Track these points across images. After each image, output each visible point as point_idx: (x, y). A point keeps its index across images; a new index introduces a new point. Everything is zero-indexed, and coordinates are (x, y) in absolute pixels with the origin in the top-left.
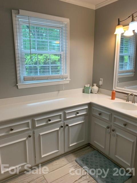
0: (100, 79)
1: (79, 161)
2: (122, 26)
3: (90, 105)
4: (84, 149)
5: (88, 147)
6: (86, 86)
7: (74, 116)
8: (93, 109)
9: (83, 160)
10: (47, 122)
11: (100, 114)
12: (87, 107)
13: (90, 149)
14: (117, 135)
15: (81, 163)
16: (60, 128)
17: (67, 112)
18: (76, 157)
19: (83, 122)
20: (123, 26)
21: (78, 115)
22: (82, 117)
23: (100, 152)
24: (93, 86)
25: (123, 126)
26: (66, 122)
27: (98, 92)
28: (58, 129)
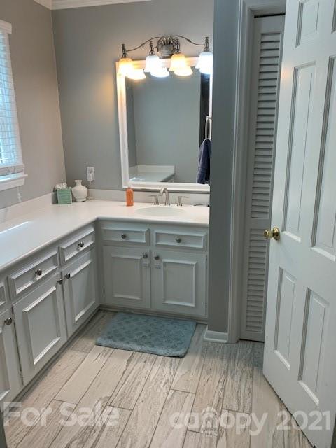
0: (88, 167)
1: (104, 342)
2: (130, 60)
3: (97, 223)
4: (95, 321)
5: (102, 314)
6: (58, 186)
7: (76, 253)
8: (105, 230)
9: (109, 338)
10: (34, 278)
11: (124, 237)
12: (93, 230)
13: (107, 315)
14: (165, 264)
15: (110, 342)
16: (56, 287)
17: (64, 247)
18: (92, 337)
19: (89, 262)
20: (133, 60)
21: (82, 249)
22: (87, 254)
23: (129, 313)
24: (74, 185)
25: (177, 244)
26: (65, 271)
27: (89, 197)
28: (54, 289)
